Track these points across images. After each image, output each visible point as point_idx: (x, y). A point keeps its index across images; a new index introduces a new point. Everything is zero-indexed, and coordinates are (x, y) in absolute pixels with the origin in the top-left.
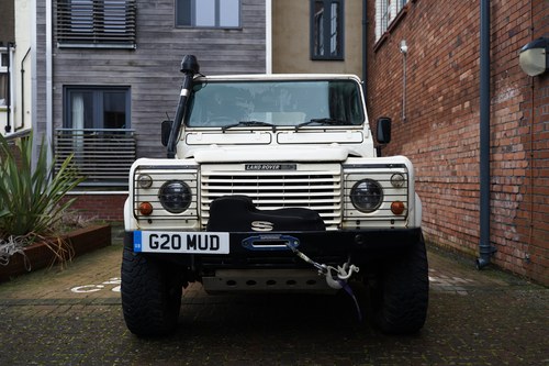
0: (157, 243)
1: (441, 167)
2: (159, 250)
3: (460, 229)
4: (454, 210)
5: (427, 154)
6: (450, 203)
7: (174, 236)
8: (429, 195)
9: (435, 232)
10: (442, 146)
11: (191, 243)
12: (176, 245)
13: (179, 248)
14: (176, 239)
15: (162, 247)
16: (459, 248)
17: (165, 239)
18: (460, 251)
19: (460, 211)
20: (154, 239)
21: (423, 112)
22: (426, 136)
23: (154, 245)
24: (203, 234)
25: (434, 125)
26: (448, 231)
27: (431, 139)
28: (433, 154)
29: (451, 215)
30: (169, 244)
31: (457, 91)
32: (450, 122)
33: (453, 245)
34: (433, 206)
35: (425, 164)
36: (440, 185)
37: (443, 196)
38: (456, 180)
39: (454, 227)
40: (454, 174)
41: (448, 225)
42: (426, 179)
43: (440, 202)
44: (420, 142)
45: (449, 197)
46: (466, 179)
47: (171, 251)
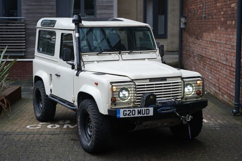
0: (126, 114)
1: (221, 54)
2: (127, 116)
3: (229, 92)
4: (227, 80)
5: (215, 44)
6: (225, 76)
7: (133, 110)
8: (216, 69)
9: (218, 92)
10: (222, 41)
11: (139, 112)
12: (134, 114)
13: (135, 115)
14: (134, 111)
15: (128, 115)
16: (228, 102)
17: (129, 112)
18: (228, 104)
19: (229, 82)
20: (125, 112)
21: (214, 17)
22: (215, 32)
23: (125, 114)
24: (144, 109)
25: (219, 28)
26: (223, 92)
27: (217, 35)
28: (218, 45)
29: (225, 83)
30: (131, 114)
31: (230, 12)
32: (226, 29)
33: (226, 100)
34: (217, 75)
35: (214, 49)
36: (221, 65)
37: (222, 72)
38: (227, 64)
39: (226, 90)
40: (227, 60)
41: (224, 89)
42: (214, 58)
43: (221, 74)
44: (212, 34)
45: (224, 72)
46: (232, 65)
47: (132, 116)
